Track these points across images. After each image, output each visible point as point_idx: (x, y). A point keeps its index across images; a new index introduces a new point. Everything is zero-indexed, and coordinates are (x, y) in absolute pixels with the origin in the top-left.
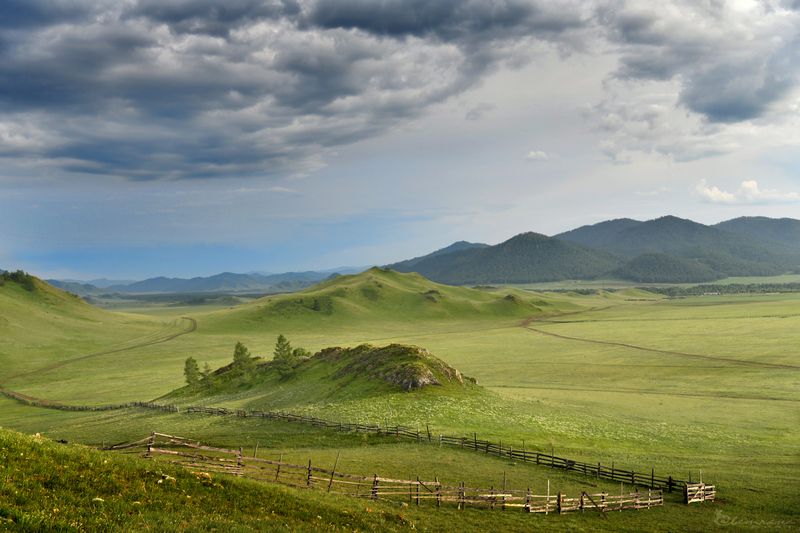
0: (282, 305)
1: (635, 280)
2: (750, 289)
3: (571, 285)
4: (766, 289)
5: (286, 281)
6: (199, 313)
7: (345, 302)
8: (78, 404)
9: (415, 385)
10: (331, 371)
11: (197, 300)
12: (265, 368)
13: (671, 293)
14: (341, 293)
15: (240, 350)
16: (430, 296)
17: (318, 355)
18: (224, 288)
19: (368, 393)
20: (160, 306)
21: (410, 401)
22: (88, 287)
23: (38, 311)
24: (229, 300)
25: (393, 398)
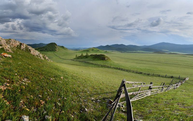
0: (84, 50)
1: (118, 51)
2: (130, 52)
3: (111, 51)
4: (132, 52)
5: (84, 48)
6: (77, 51)
7: (90, 51)
8: (65, 59)
9: (105, 59)
10: (92, 57)
11: (77, 50)
12: (84, 56)
13: (121, 52)
14: (90, 50)
15: (82, 54)
16: (98, 51)
17: (90, 55)
18: (79, 49)
19: (98, 60)
20: (74, 50)
21: (104, 61)
22: (68, 48)
23: (64, 50)
24: (79, 50)
25: (102, 61)
